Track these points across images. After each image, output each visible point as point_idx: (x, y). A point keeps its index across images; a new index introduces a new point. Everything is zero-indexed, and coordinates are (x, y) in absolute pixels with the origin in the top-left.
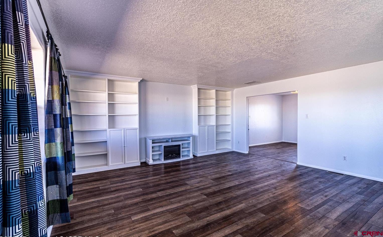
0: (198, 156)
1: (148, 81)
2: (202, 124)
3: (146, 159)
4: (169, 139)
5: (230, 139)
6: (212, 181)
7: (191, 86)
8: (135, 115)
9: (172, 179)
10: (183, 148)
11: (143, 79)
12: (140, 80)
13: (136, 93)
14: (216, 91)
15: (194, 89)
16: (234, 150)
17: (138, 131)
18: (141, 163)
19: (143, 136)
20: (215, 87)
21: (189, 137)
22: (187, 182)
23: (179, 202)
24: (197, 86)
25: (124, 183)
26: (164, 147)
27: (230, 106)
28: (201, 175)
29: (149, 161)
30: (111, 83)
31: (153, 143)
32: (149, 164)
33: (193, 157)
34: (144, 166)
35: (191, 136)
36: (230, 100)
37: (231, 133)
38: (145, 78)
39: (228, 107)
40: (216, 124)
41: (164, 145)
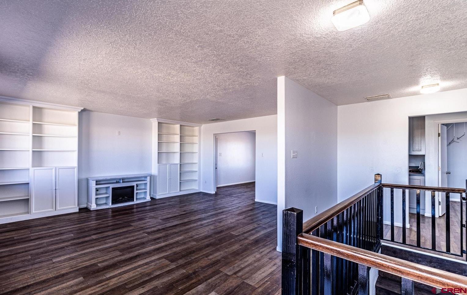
0: (157, 198)
1: (93, 111)
2: (164, 162)
3: (87, 204)
4: (120, 179)
5: (197, 179)
6: (161, 221)
7: (151, 119)
8: (74, 151)
9: (115, 222)
10: (137, 190)
11: (84, 108)
12: (80, 109)
13: (74, 125)
14: (181, 126)
15: (154, 123)
16: (202, 191)
17: (76, 170)
18: (80, 209)
19: (84, 176)
20: (180, 122)
21: (146, 177)
22: (132, 224)
23: (115, 241)
24: (157, 120)
25: (51, 231)
26: (113, 188)
27: (197, 143)
28: (152, 216)
29: (91, 207)
30: (37, 111)
31: (96, 184)
32: (91, 210)
33: (150, 200)
34: (83, 212)
35: (148, 176)
36: (197, 136)
37: (197, 173)
38: (88, 108)
39: (196, 144)
40: (180, 163)
41: (112, 186)
